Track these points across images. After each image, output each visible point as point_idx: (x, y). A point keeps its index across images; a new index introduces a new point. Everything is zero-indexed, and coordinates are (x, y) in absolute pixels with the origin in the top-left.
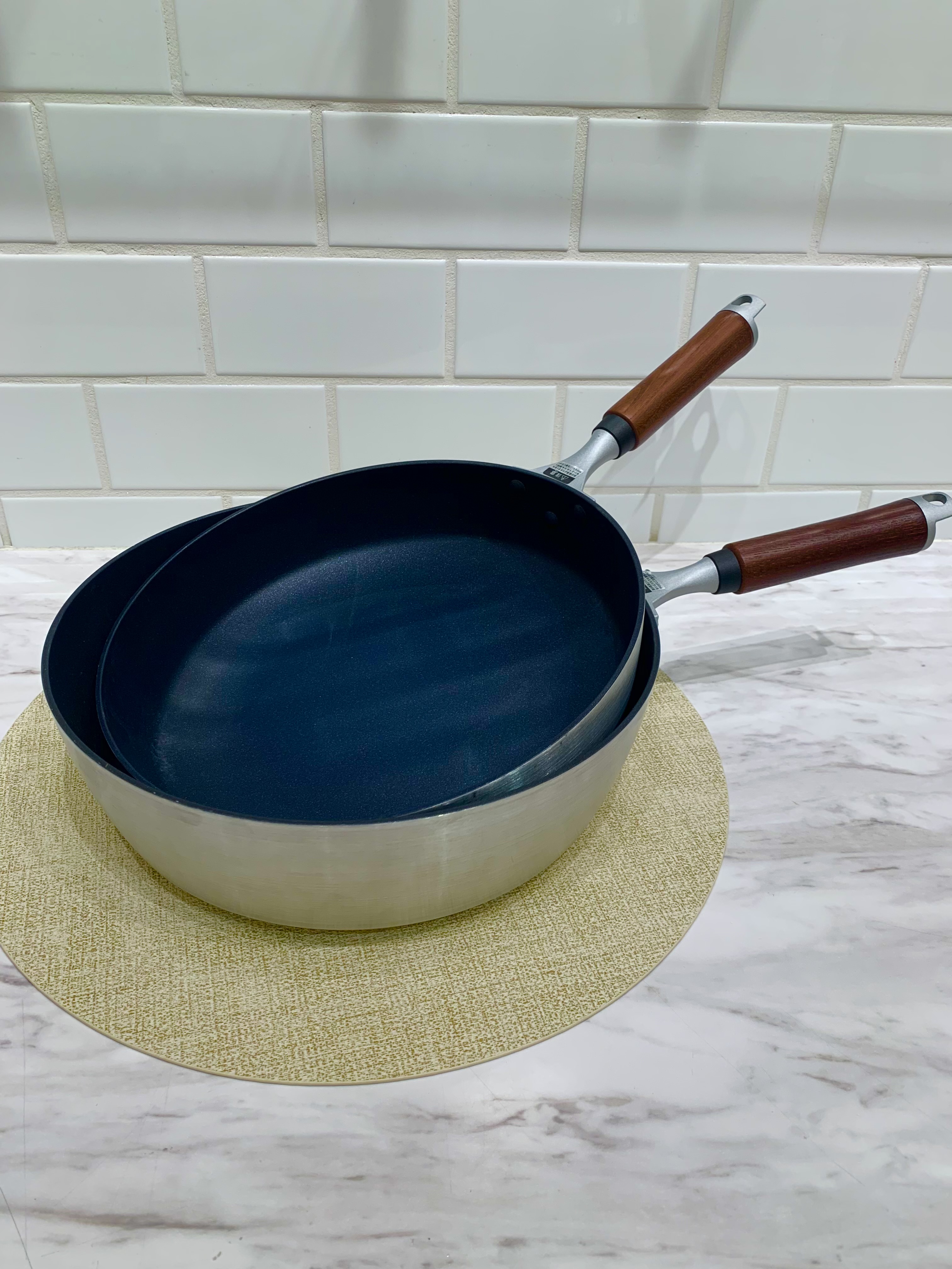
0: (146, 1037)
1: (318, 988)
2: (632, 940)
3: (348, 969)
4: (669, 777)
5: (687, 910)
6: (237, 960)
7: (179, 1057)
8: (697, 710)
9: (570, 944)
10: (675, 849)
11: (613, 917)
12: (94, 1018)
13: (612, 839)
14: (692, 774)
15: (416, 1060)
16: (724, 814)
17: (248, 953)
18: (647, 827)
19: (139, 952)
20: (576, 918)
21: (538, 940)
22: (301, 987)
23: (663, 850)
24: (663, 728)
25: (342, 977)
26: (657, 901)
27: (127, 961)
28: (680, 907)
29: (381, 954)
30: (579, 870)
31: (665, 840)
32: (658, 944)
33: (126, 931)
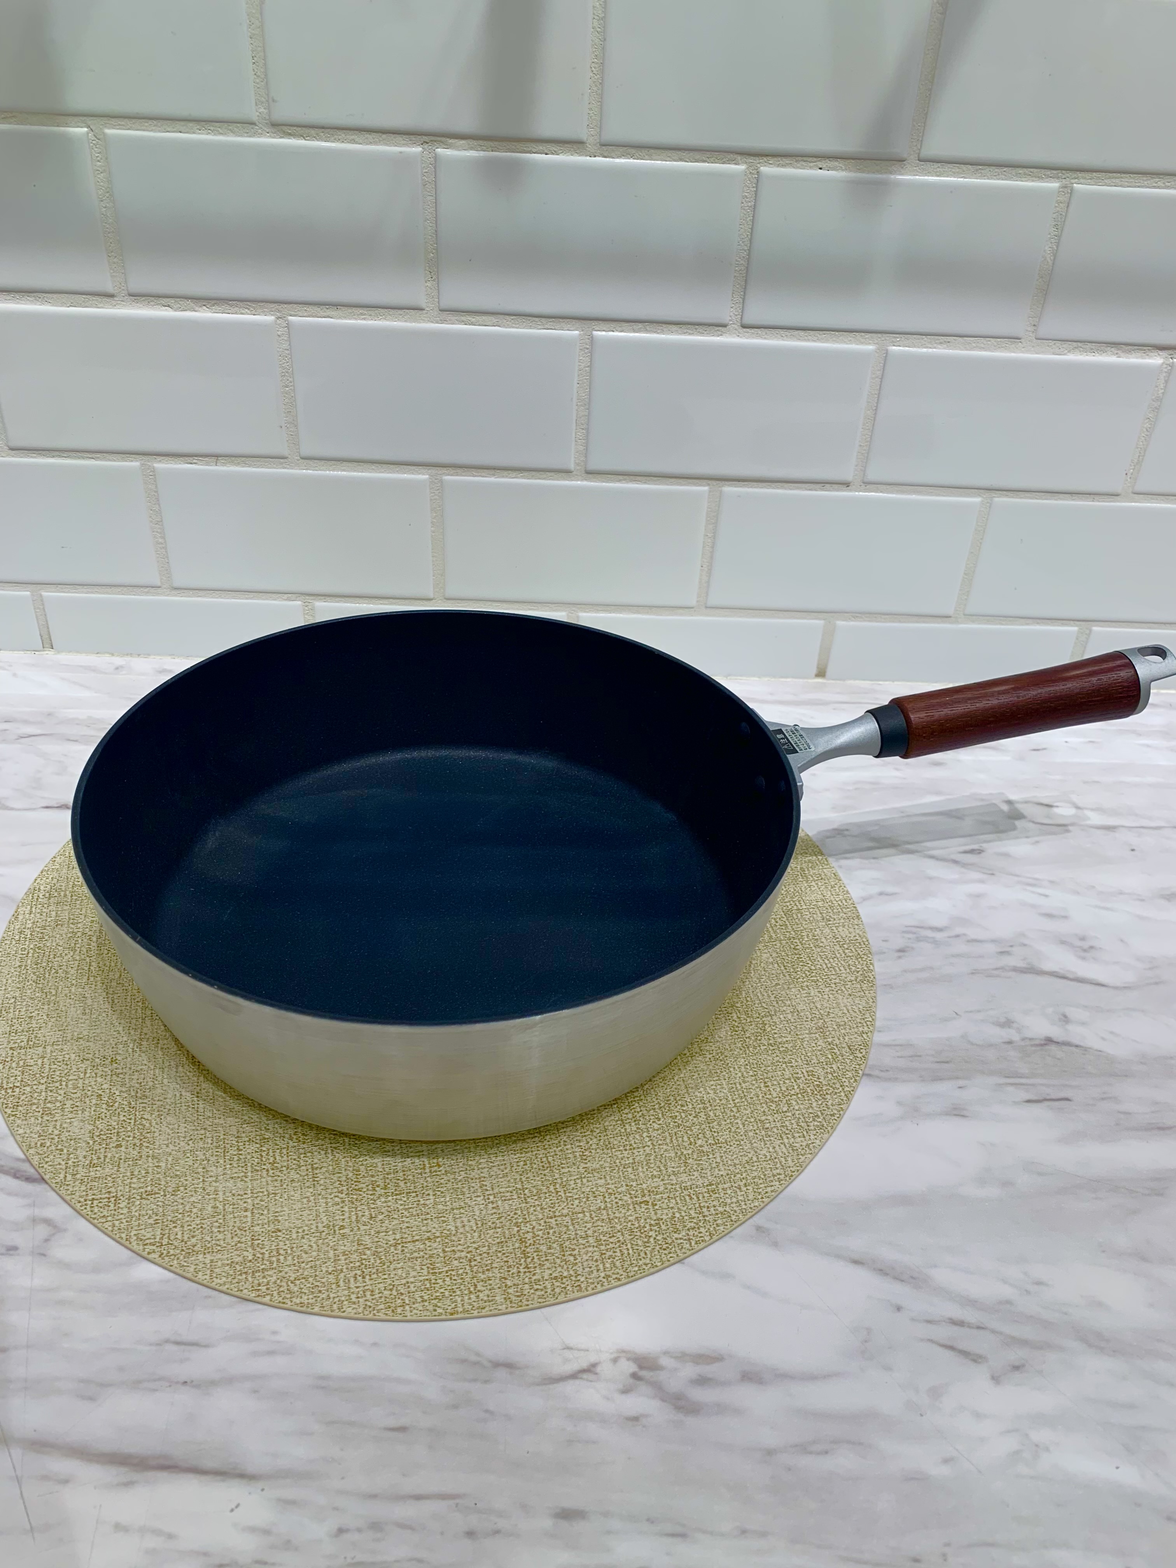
0: (172, 1252)
1: (373, 1206)
2: (743, 1170)
3: (408, 1184)
4: (808, 974)
5: (812, 1137)
6: (282, 1167)
7: (207, 1277)
8: (850, 891)
9: (670, 1170)
10: (805, 1062)
11: (723, 1141)
12: (114, 1226)
13: (733, 1046)
14: (835, 971)
15: (478, 1296)
16: (868, 1023)
17: (295, 1159)
18: (775, 1033)
19: (170, 1151)
20: (680, 1139)
21: (632, 1163)
22: (353, 1203)
23: (791, 1062)
24: (808, 913)
25: (400, 1194)
26: (778, 1125)
27: (155, 1161)
28: (805, 1133)
29: (448, 1169)
30: (690, 1081)
31: (794, 1051)
32: (774, 1176)
33: (156, 1126)
